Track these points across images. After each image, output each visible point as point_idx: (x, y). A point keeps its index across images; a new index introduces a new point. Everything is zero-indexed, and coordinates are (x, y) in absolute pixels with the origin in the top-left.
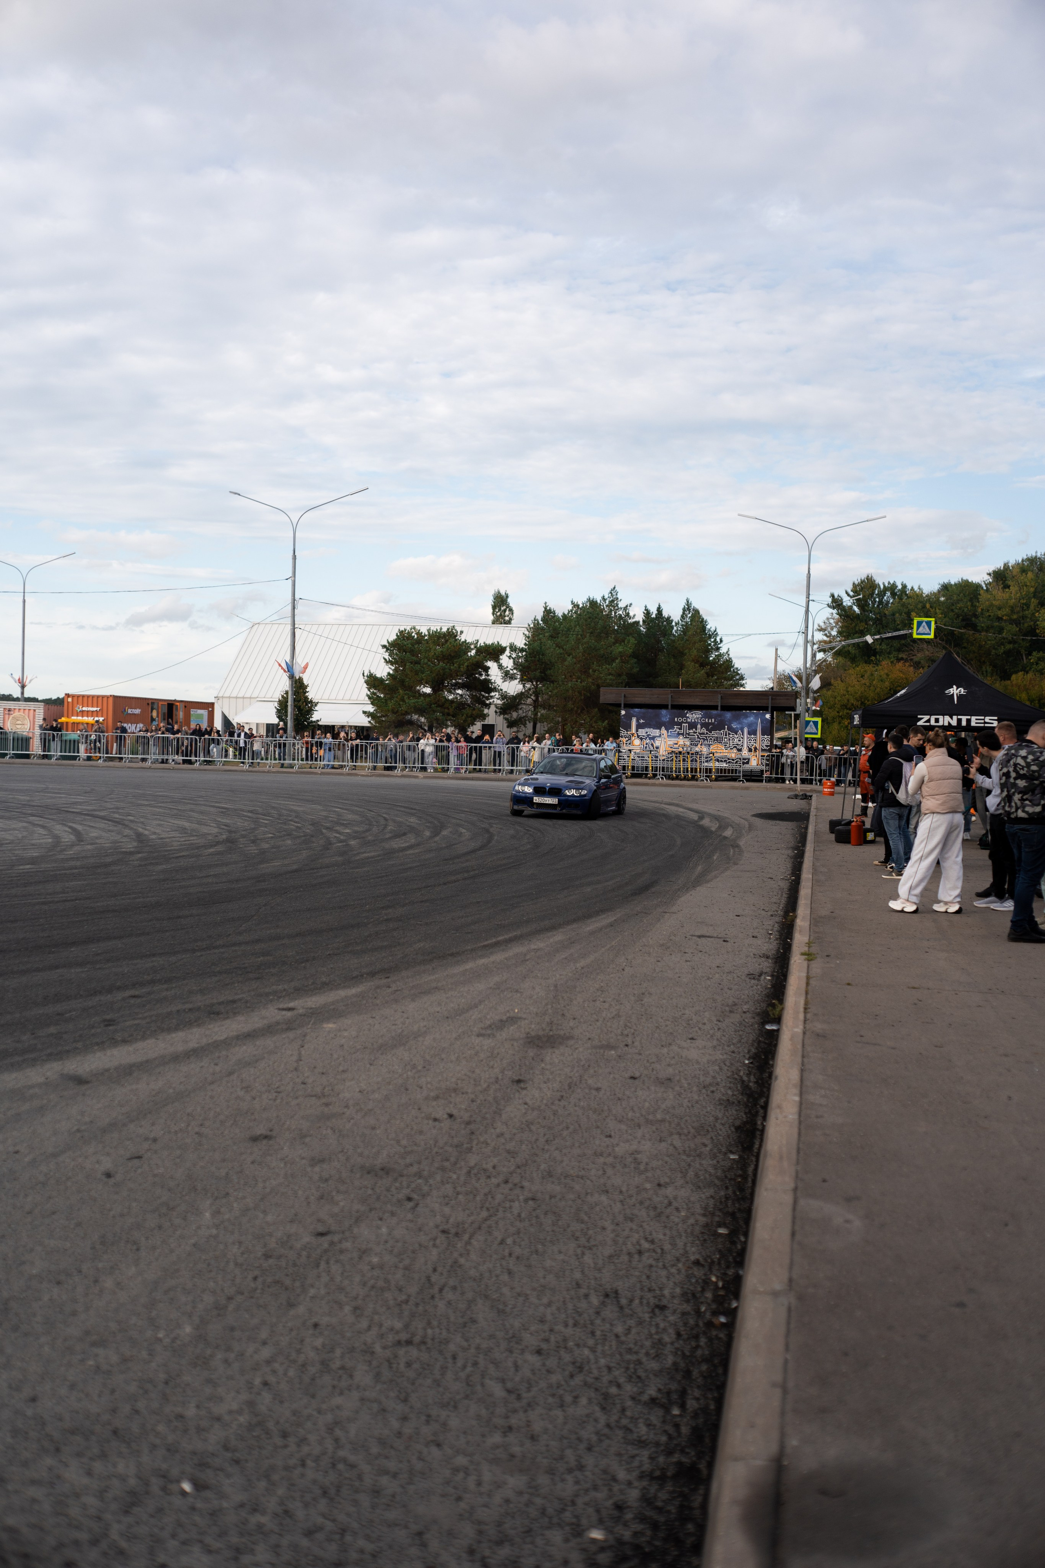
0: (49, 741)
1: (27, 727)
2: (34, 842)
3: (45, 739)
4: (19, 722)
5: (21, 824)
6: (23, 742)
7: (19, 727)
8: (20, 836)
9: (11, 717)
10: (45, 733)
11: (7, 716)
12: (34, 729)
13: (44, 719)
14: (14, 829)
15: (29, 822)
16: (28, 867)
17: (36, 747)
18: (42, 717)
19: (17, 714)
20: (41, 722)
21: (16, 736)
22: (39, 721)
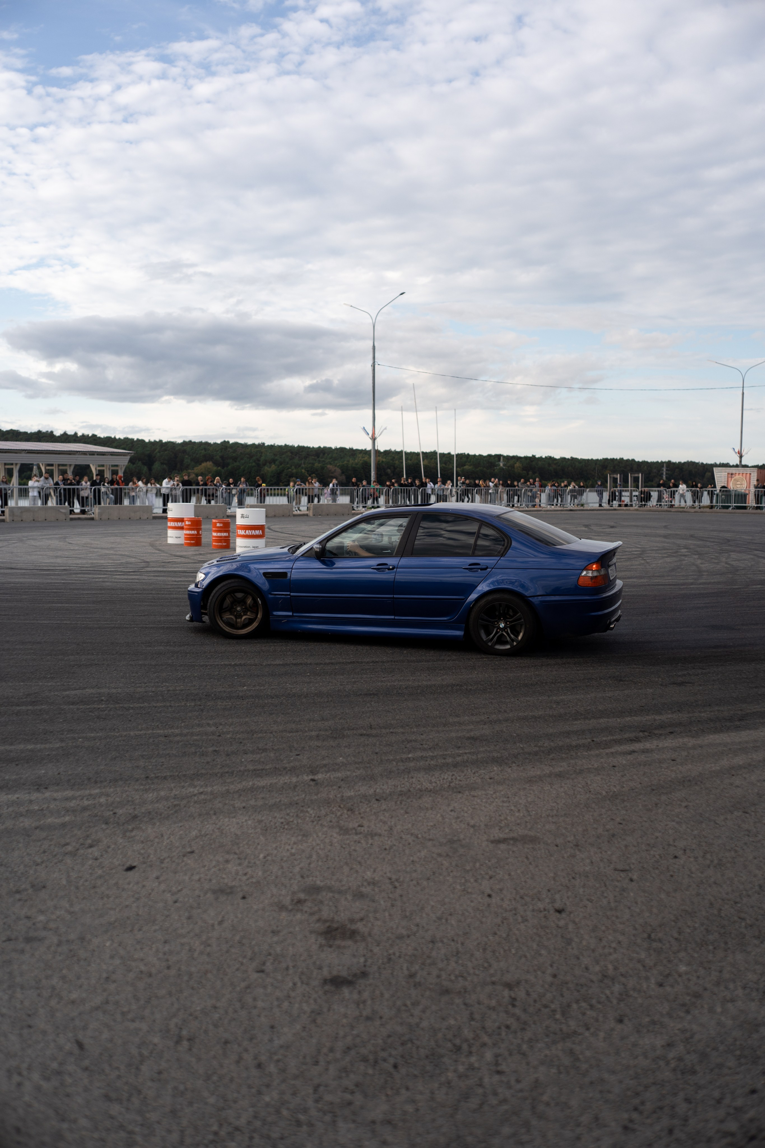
0: (761, 496)
1: (745, 486)
2: (760, 569)
3: (758, 495)
4: (739, 483)
5: (749, 556)
6: (742, 497)
7: (738, 486)
8: (750, 564)
9: (733, 480)
10: (758, 491)
11: (730, 479)
12: (749, 488)
13: (758, 480)
14: (745, 560)
15: (755, 555)
16: (759, 586)
17: (751, 501)
18: (755, 479)
19: (737, 477)
20: (755, 483)
21: (737, 493)
22: (754, 482)
